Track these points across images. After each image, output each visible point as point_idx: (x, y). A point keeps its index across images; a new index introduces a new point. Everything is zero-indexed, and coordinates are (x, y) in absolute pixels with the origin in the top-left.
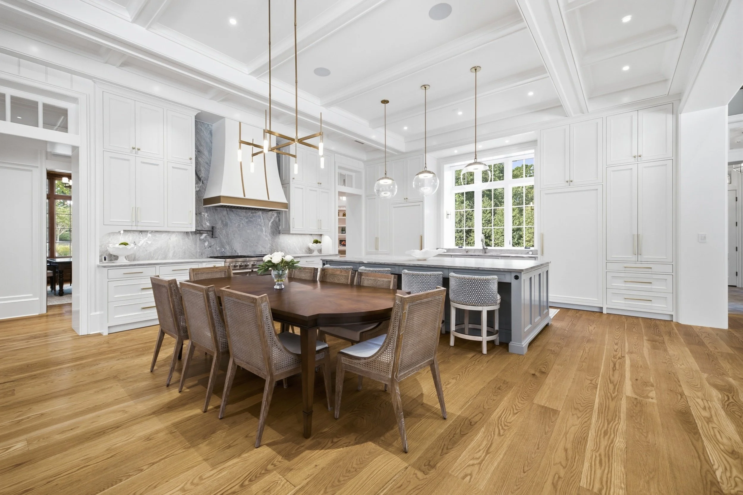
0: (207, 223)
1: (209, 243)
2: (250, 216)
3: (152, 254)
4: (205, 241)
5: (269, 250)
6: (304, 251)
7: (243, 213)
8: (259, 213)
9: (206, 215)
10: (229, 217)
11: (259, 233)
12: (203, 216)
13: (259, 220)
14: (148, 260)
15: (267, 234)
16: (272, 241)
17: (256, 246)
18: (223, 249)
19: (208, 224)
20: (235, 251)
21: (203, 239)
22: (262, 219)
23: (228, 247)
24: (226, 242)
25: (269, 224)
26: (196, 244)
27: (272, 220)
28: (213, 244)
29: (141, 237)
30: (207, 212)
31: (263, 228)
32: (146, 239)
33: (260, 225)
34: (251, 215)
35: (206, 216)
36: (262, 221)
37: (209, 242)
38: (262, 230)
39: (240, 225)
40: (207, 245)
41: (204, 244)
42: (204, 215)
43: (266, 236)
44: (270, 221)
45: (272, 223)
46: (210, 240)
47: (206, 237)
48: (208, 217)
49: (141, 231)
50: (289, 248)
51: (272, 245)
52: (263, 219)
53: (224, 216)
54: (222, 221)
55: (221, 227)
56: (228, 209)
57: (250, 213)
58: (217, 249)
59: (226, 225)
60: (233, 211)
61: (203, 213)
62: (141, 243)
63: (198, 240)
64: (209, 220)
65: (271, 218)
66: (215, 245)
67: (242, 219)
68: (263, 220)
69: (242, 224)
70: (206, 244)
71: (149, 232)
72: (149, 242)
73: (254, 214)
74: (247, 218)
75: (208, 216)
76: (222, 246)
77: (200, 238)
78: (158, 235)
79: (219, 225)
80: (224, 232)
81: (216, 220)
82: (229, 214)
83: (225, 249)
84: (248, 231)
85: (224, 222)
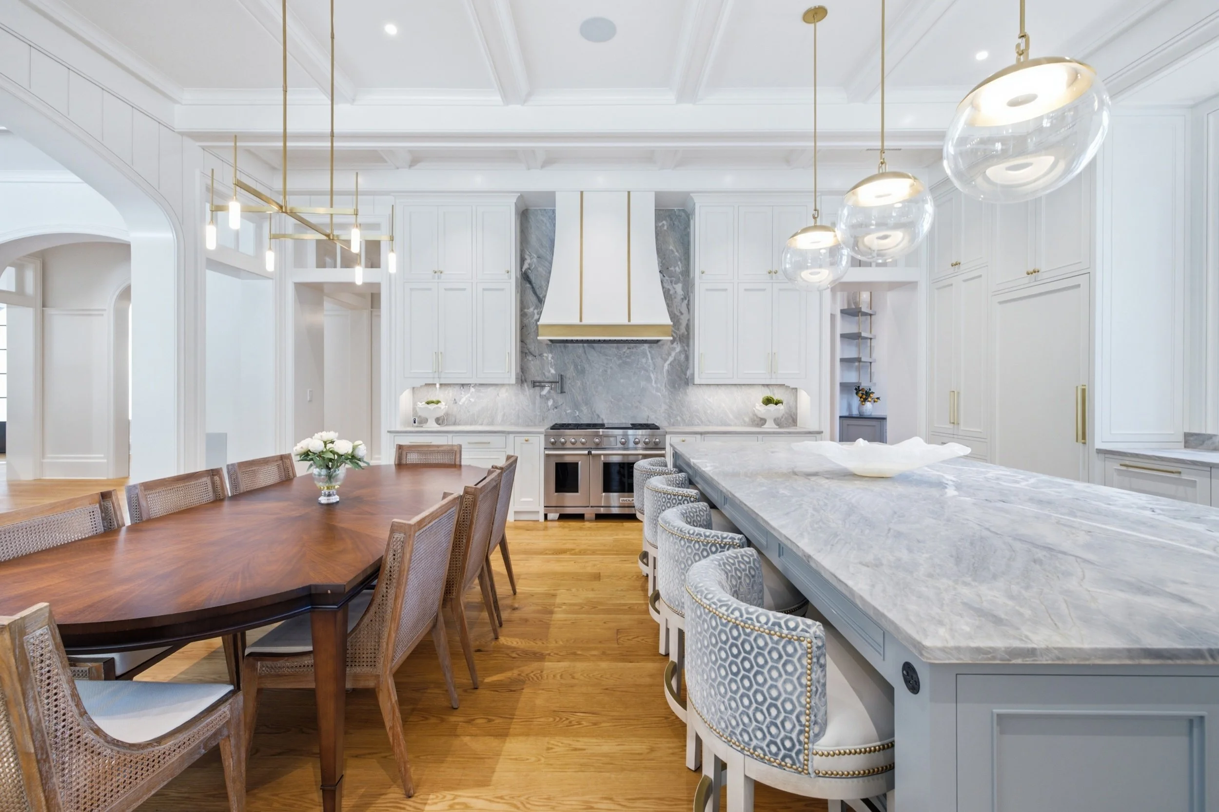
0: (551, 369)
1: (554, 402)
2: (626, 355)
3: (475, 418)
4: (548, 399)
5: (663, 415)
6: (747, 419)
7: (612, 349)
8: (643, 347)
9: (550, 356)
10: (587, 358)
11: (643, 383)
12: (545, 358)
13: (644, 360)
14: (471, 424)
15: (659, 385)
16: (670, 399)
17: (637, 407)
18: (577, 413)
19: (553, 371)
20: (598, 416)
21: (545, 395)
22: (650, 358)
23: (584, 409)
24: (583, 400)
25: (663, 366)
26: (534, 403)
27: (671, 359)
28: (560, 403)
29: (463, 393)
30: (551, 352)
31: (652, 375)
32: (469, 395)
33: (646, 370)
34: (628, 351)
35: (550, 359)
36: (650, 361)
37: (554, 399)
38: (649, 379)
39: (606, 371)
40: (552, 405)
41: (547, 403)
42: (547, 358)
43: (658, 390)
44: (665, 360)
45: (670, 364)
46: (556, 397)
47: (549, 392)
48: (552, 361)
49: (463, 385)
50: (709, 412)
51: (670, 407)
52: (652, 358)
53: (579, 357)
54: (576, 366)
55: (574, 374)
56: (585, 345)
57: (625, 349)
58: (568, 412)
59: (581, 372)
60: (593, 348)
61: (545, 355)
62: (463, 400)
63: (538, 397)
64: (554, 364)
65: (669, 354)
66: (564, 405)
67: (611, 360)
68: (652, 360)
69: (611, 368)
70: (550, 403)
71: (472, 386)
72: (472, 400)
73: (634, 350)
74: (620, 358)
75: (552, 358)
76: (576, 406)
77: (540, 393)
78: (482, 389)
79: (570, 373)
80: (579, 384)
81: (565, 364)
82: (586, 352)
83: (581, 411)
84: (622, 381)
85: (579, 367)
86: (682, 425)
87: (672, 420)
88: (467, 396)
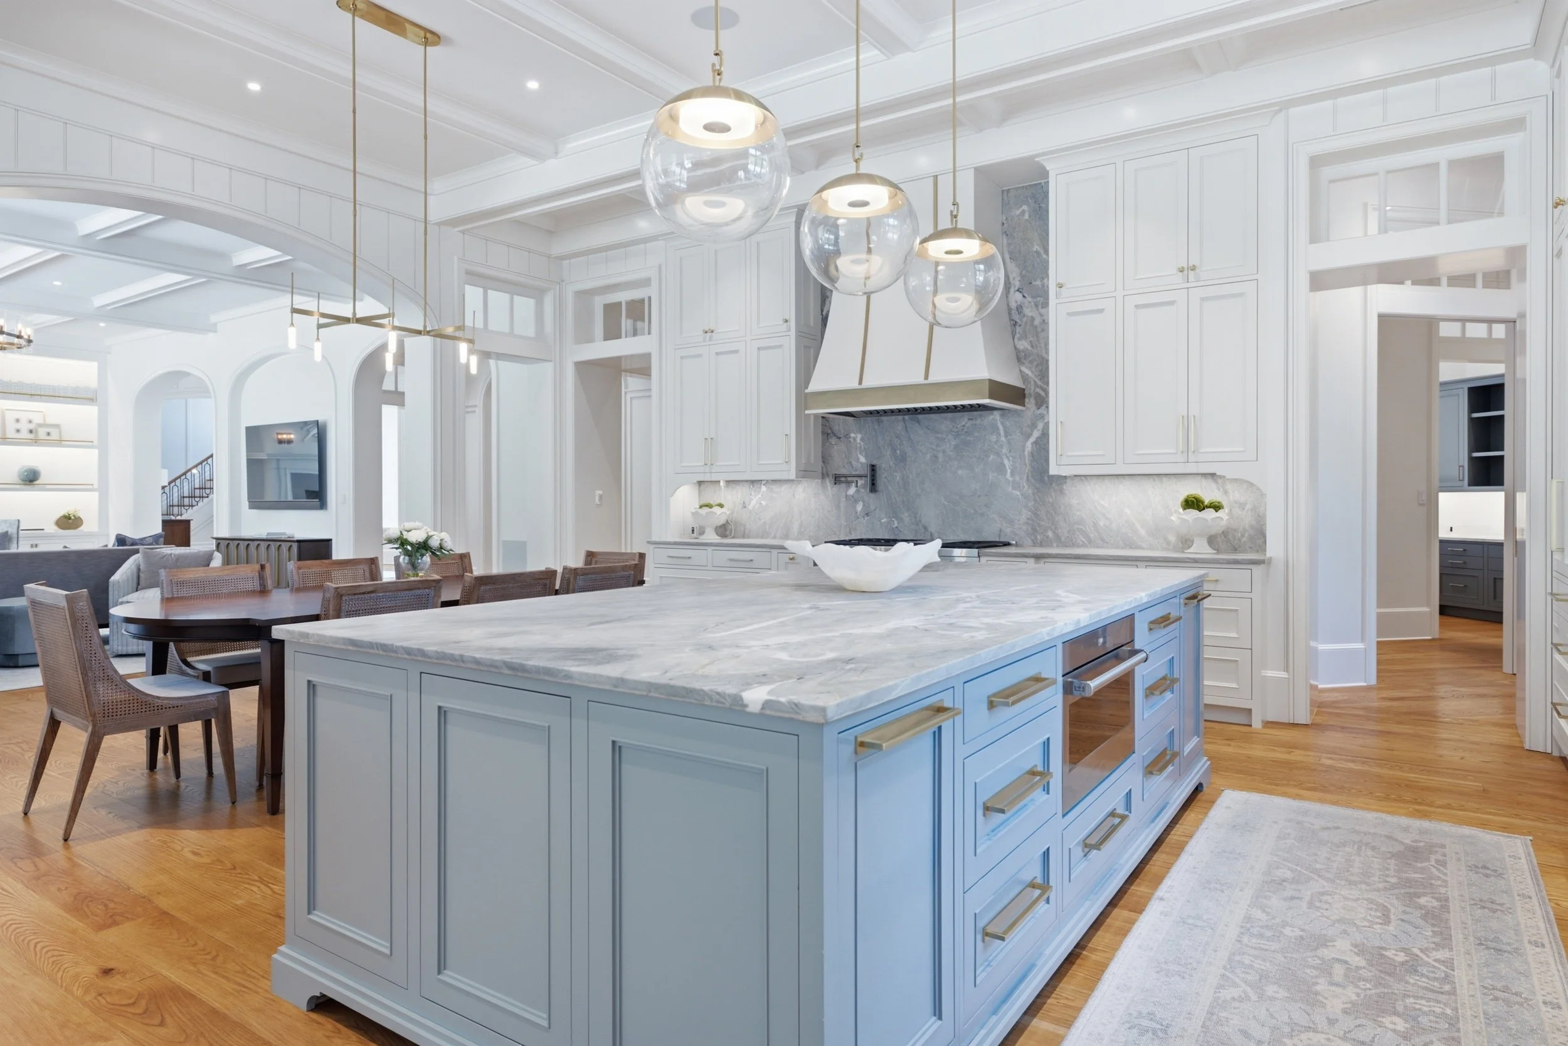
0: (860, 456)
1: (864, 505)
2: (965, 430)
3: (768, 526)
4: (856, 501)
5: (1025, 528)
6: (1172, 538)
7: (943, 423)
8: (991, 417)
9: (859, 436)
10: (910, 437)
11: (991, 476)
12: (852, 440)
13: (994, 438)
14: (762, 537)
15: (1017, 478)
16: (1035, 500)
17: (982, 515)
18: (896, 522)
19: (863, 460)
20: (925, 528)
21: (853, 496)
22: (1002, 433)
23: (906, 516)
24: (903, 502)
25: (1024, 446)
26: (838, 507)
27: (1036, 434)
28: (872, 507)
29: (753, 493)
30: (860, 432)
31: (1006, 462)
32: (760, 496)
33: (997, 454)
34: (969, 423)
35: (858, 440)
36: (1003, 439)
37: (863, 502)
38: (1001, 469)
39: (936, 457)
40: (861, 511)
41: (855, 508)
42: (855, 439)
43: (1016, 486)
44: (1029, 436)
45: (1036, 442)
46: (866, 498)
47: (857, 491)
48: (862, 444)
49: (753, 482)
50: (1101, 524)
51: (1036, 515)
52: (1007, 434)
53: (898, 437)
54: (894, 450)
55: (891, 463)
56: (907, 417)
57: (964, 420)
58: (883, 521)
59: (902, 459)
60: (918, 422)
61: (852, 435)
62: (753, 503)
63: (843, 499)
64: (865, 449)
66: (877, 510)
67: (944, 439)
68: (1006, 436)
69: (944, 452)
70: (859, 507)
71: (763, 482)
72: (764, 503)
73: (978, 422)
74: (957, 435)
75: (862, 439)
76: (894, 513)
77: (846, 493)
78: (775, 487)
79: (885, 463)
80: (898, 478)
81: (879, 448)
82: (908, 429)
83: (900, 520)
84: (960, 472)
85: (898, 452)
86: (1055, 545)
87: (1039, 537)
88: (757, 498)
